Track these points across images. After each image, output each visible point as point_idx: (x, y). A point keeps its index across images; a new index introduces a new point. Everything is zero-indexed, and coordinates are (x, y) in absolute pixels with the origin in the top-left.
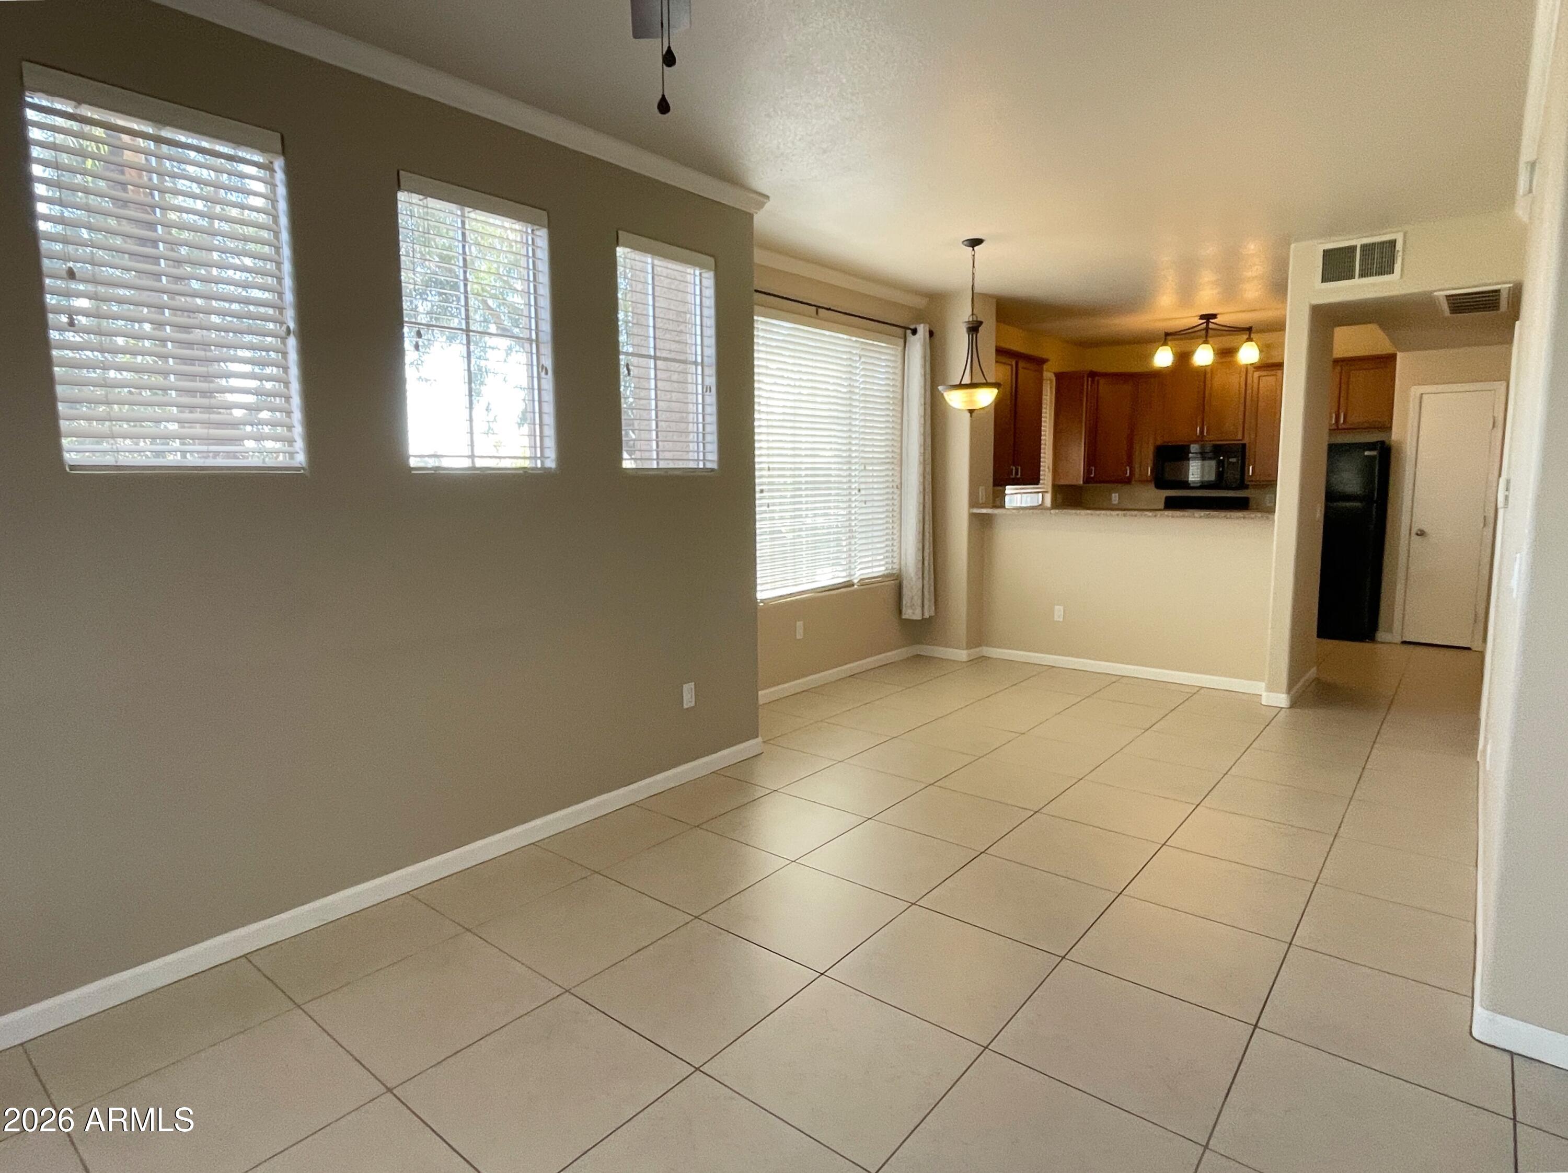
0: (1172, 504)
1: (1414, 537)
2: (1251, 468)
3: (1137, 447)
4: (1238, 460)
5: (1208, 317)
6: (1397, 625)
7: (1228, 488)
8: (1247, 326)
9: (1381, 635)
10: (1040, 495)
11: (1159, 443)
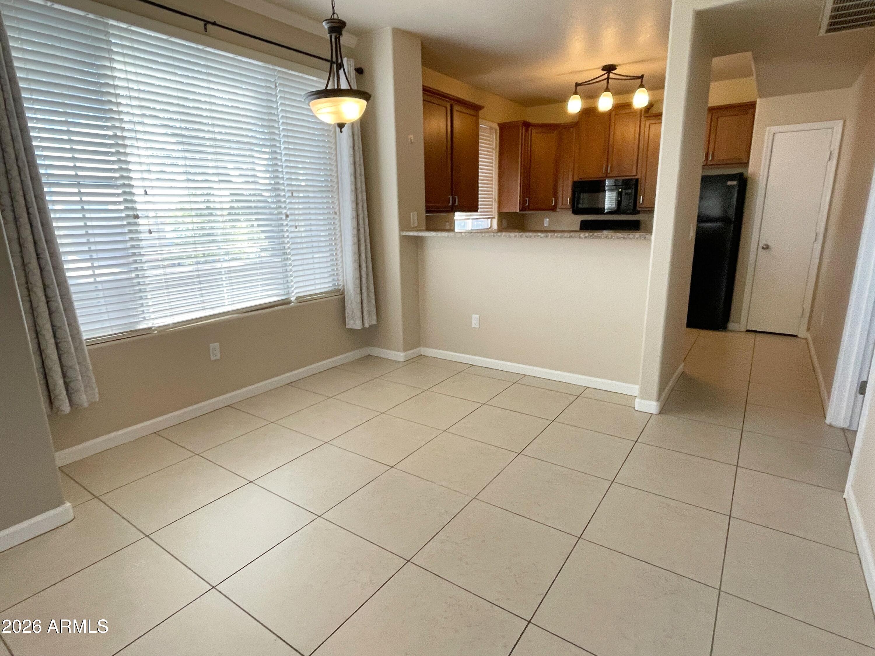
0: (586, 226)
1: (760, 250)
2: (641, 197)
3: (560, 182)
4: (632, 191)
5: (609, 68)
6: (743, 318)
7: (624, 213)
8: (640, 75)
9: (731, 326)
10: (490, 220)
11: (576, 179)
